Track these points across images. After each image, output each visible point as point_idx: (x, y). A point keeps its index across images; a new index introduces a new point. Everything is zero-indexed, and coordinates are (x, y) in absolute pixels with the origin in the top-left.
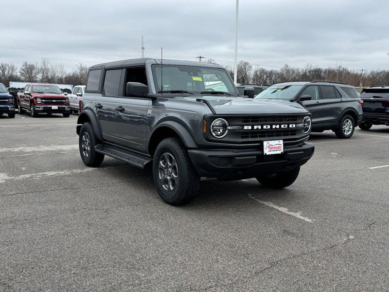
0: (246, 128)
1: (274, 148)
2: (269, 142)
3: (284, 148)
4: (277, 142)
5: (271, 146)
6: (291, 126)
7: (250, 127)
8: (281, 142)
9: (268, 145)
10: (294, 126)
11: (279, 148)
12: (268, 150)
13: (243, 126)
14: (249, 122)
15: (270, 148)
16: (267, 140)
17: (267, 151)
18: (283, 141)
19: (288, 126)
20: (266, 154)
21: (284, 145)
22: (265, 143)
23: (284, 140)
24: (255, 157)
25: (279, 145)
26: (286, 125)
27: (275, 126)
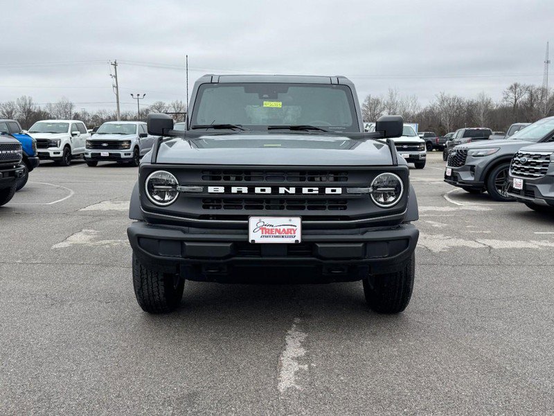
0: (211, 189)
1: (278, 231)
2: (264, 219)
3: (302, 234)
4: (285, 220)
5: (270, 228)
6: (328, 191)
7: (221, 190)
8: (297, 221)
9: (261, 224)
10: (339, 190)
11: (289, 231)
12: (260, 233)
13: (206, 186)
14: (219, 178)
17: (256, 236)
18: (302, 220)
19: (322, 191)
20: (253, 241)
21: (304, 227)
22: (253, 221)
23: (304, 218)
24: (229, 245)
25: (290, 227)
26: (314, 189)
27: (284, 189)
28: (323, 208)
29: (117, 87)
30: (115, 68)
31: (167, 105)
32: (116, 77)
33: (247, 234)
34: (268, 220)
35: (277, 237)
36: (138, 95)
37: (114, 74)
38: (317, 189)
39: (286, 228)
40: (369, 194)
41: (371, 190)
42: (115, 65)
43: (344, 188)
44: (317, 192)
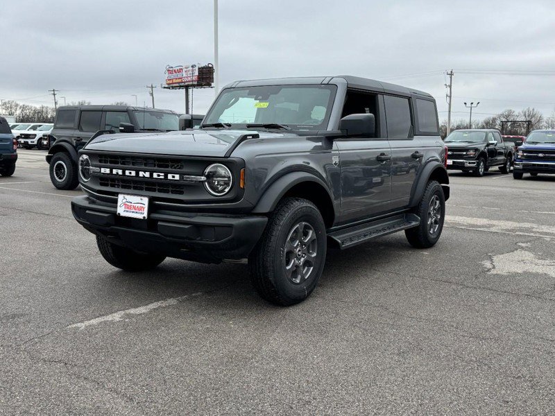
1: (134, 208)
2: (127, 197)
4: (138, 199)
5: (130, 204)
6: (170, 177)
8: (146, 201)
9: (125, 201)
10: (177, 177)
11: (140, 209)
12: (123, 208)
13: (100, 168)
14: (107, 162)
15: (128, 207)
16: (124, 194)
17: (121, 211)
18: (149, 200)
19: (166, 176)
20: (119, 214)
21: (152, 206)
22: (120, 197)
24: (107, 215)
25: (142, 205)
26: (161, 174)
27: (143, 173)
28: (167, 192)
29: (450, 97)
30: (451, 78)
31: (516, 113)
32: (450, 86)
33: (116, 207)
34: (130, 198)
35: (133, 212)
36: (472, 103)
37: (448, 84)
38: (163, 174)
39: (139, 205)
40: (203, 182)
41: (203, 178)
42: (451, 74)
43: (181, 175)
44: (163, 177)
